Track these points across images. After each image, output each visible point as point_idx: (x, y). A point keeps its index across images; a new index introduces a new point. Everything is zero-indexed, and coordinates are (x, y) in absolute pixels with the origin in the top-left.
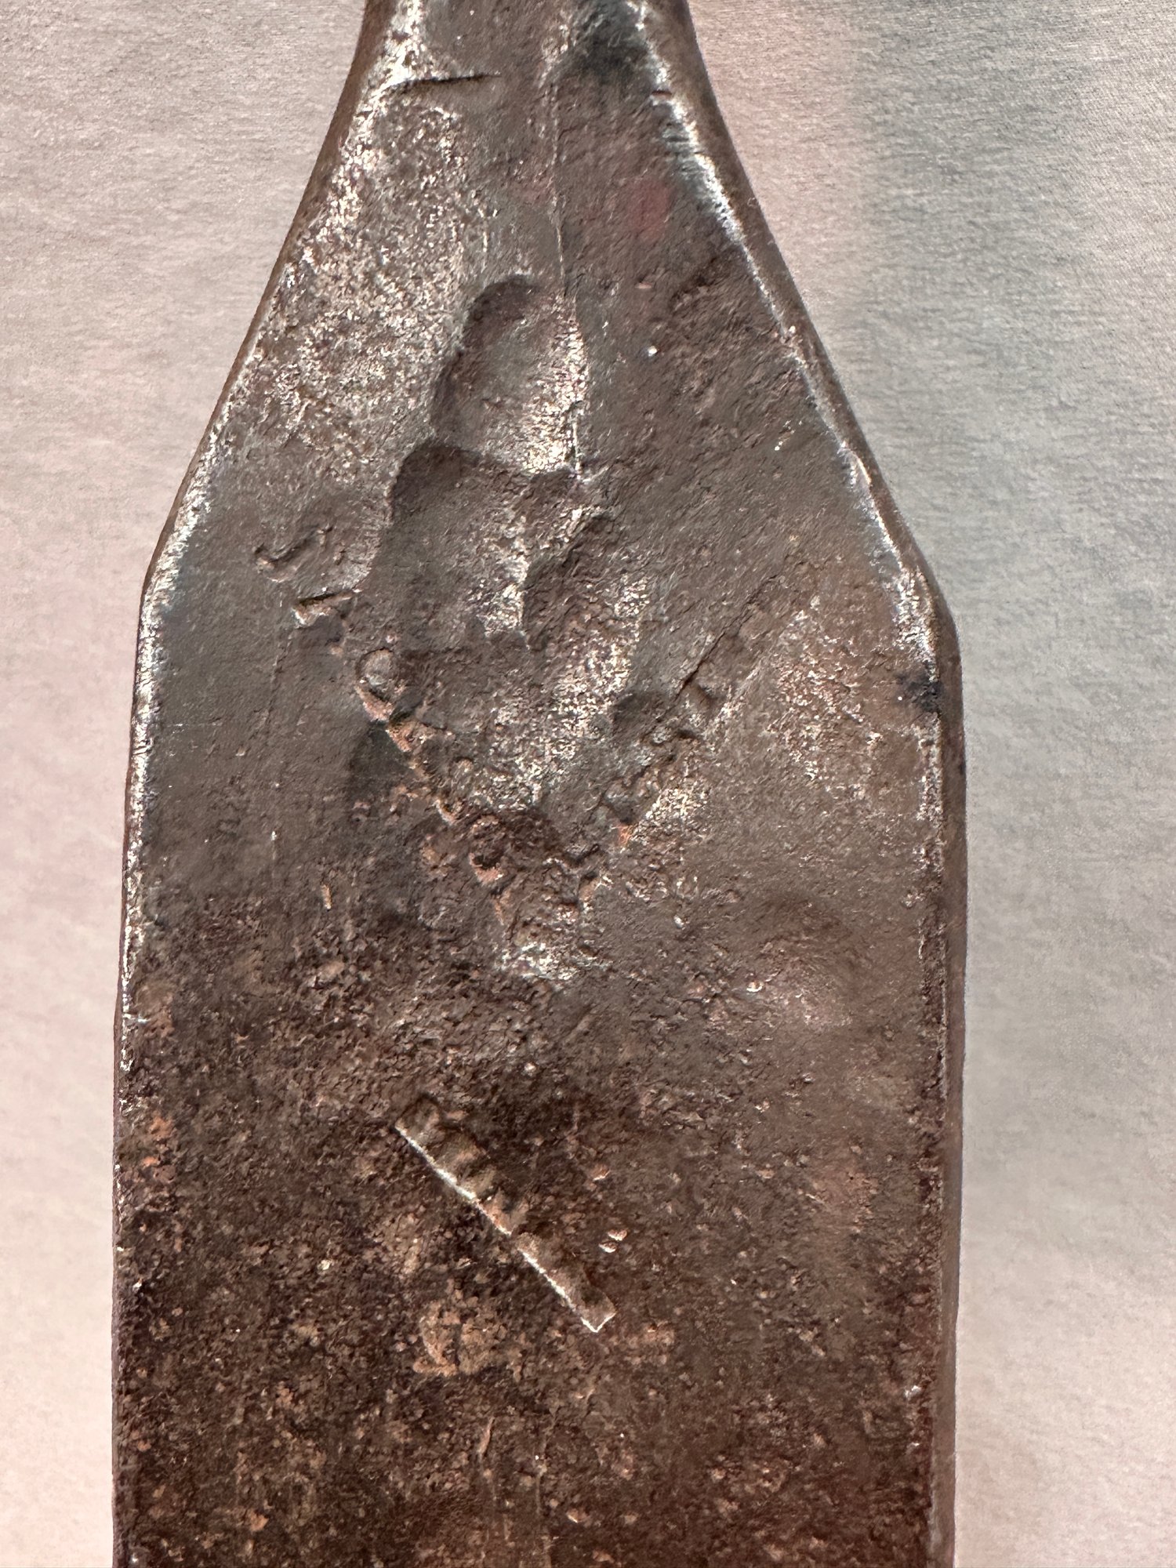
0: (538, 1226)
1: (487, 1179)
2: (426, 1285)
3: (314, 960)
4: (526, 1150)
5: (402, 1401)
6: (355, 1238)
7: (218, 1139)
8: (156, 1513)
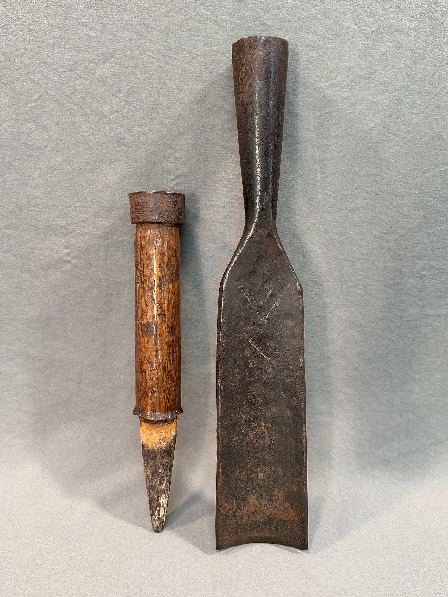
0: (262, 350)
1: (257, 345)
2: (250, 357)
3: (240, 323)
4: (261, 341)
5: (248, 370)
6: (243, 352)
7: (230, 342)
8: (223, 384)
